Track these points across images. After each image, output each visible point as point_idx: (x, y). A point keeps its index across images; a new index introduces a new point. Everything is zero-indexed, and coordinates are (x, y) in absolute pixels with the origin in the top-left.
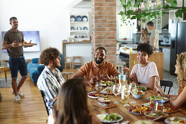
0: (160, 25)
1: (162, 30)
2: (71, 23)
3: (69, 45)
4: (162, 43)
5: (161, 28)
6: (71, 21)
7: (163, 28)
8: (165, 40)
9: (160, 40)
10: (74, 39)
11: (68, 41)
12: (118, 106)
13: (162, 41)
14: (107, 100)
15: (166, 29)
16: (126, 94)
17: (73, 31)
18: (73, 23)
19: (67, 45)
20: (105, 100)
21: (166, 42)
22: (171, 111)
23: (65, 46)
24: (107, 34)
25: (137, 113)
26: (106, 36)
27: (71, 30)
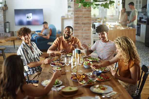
0: (141, 5)
1: (142, 10)
2: (68, 3)
3: (66, 20)
4: (142, 20)
5: (141, 7)
6: (68, 1)
7: (143, 8)
8: (145, 17)
9: (141, 17)
10: (70, 15)
11: (66, 17)
12: (66, 74)
13: (142, 18)
14: (59, 68)
15: (145, 9)
16: (74, 65)
17: (69, 9)
18: (70, 3)
19: (65, 20)
20: (57, 68)
21: (145, 19)
22: (102, 79)
23: (63, 21)
24: (83, 14)
25: (76, 80)
26: (83, 16)
27: (68, 8)
